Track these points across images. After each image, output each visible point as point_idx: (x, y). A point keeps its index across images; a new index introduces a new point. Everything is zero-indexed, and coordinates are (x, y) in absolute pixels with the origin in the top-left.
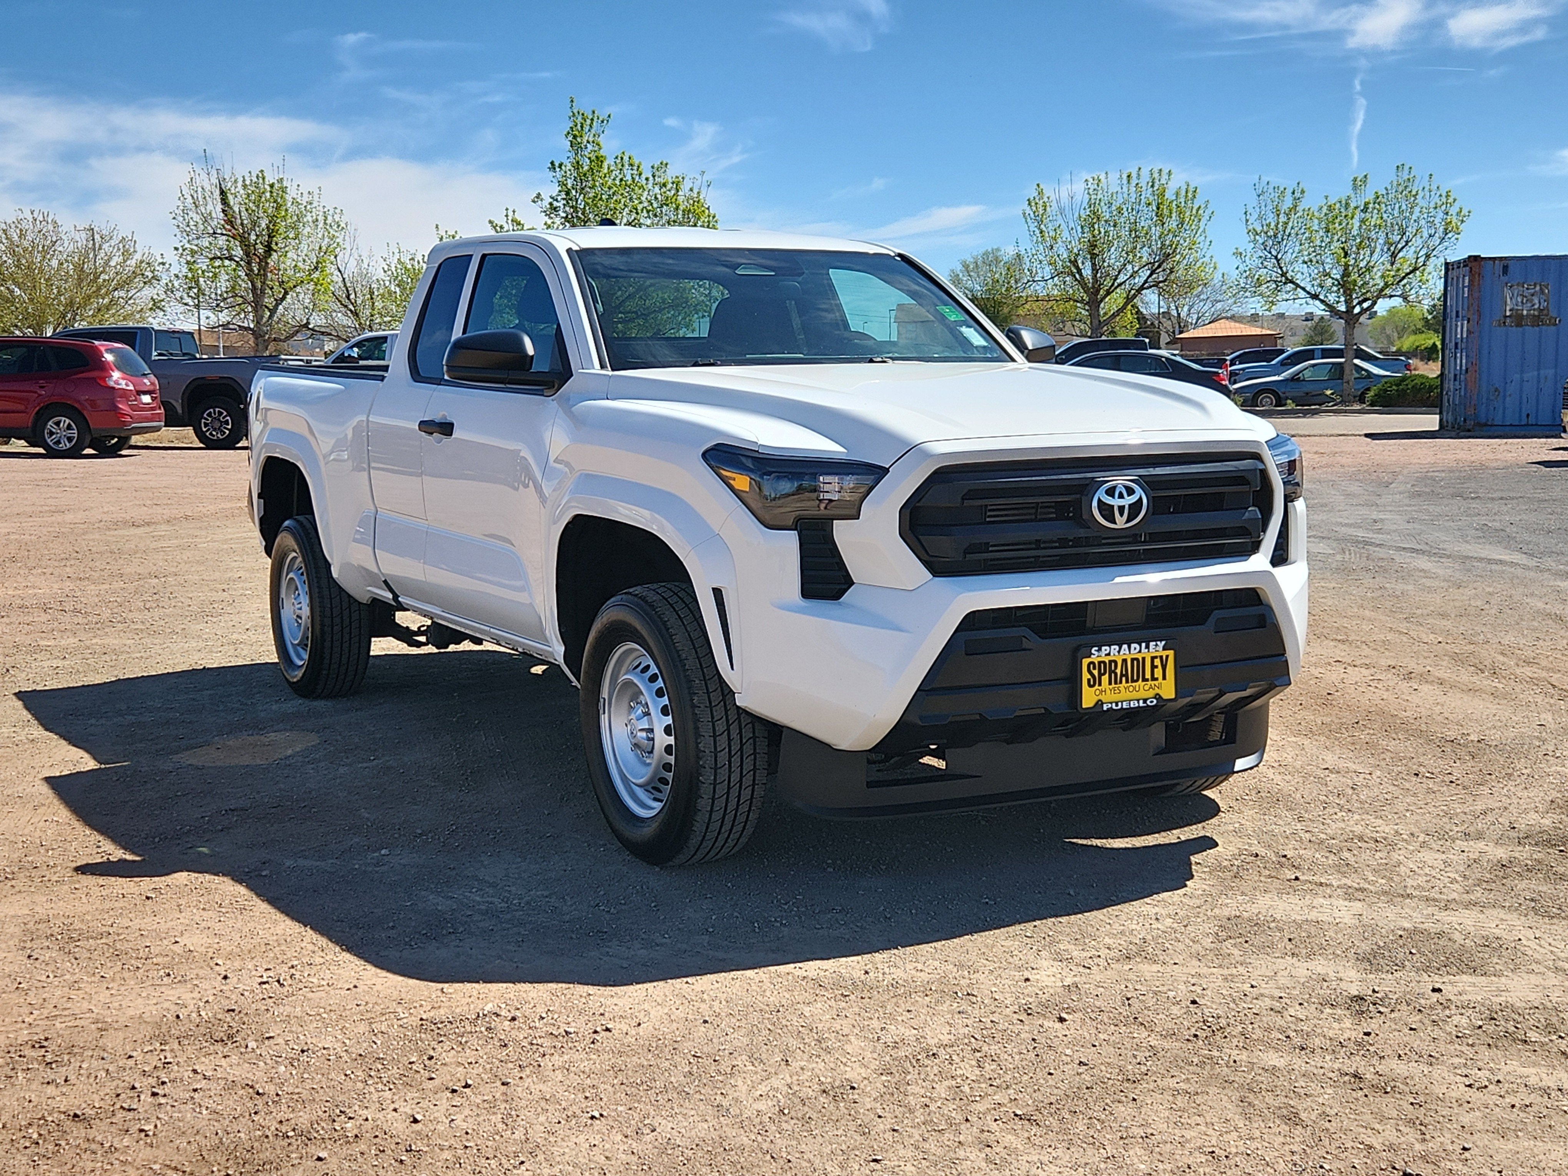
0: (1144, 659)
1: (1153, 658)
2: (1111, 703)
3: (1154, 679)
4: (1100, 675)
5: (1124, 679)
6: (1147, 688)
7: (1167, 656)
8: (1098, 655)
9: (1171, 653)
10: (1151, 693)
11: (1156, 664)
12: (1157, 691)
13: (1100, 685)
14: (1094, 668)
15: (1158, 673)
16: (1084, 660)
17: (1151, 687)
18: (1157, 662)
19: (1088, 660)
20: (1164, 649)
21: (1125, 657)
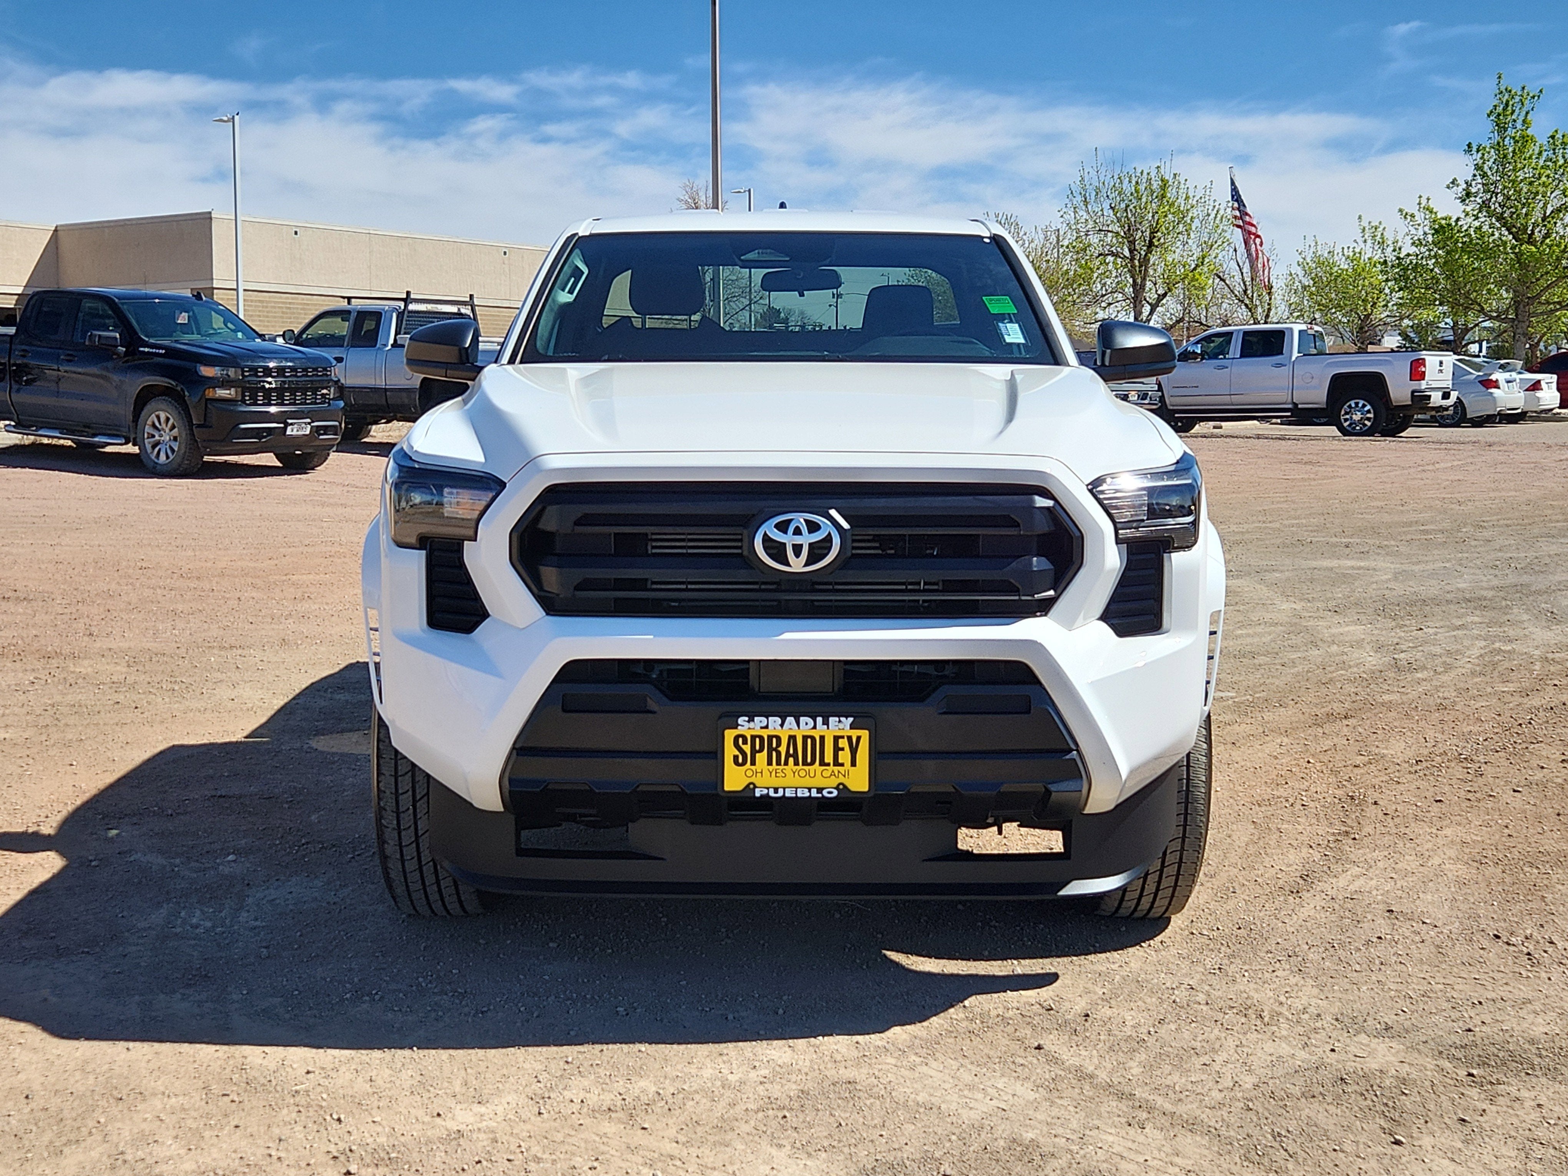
0: (822, 738)
1: (836, 739)
2: (768, 788)
3: (836, 763)
4: (754, 752)
5: (791, 760)
6: (825, 774)
7: (859, 738)
8: (746, 727)
9: (865, 734)
10: (834, 782)
11: (840, 745)
12: (841, 779)
13: (753, 763)
14: (745, 742)
15: (845, 756)
16: (727, 732)
17: (833, 774)
18: (843, 743)
19: (734, 733)
20: (852, 727)
21: (792, 733)
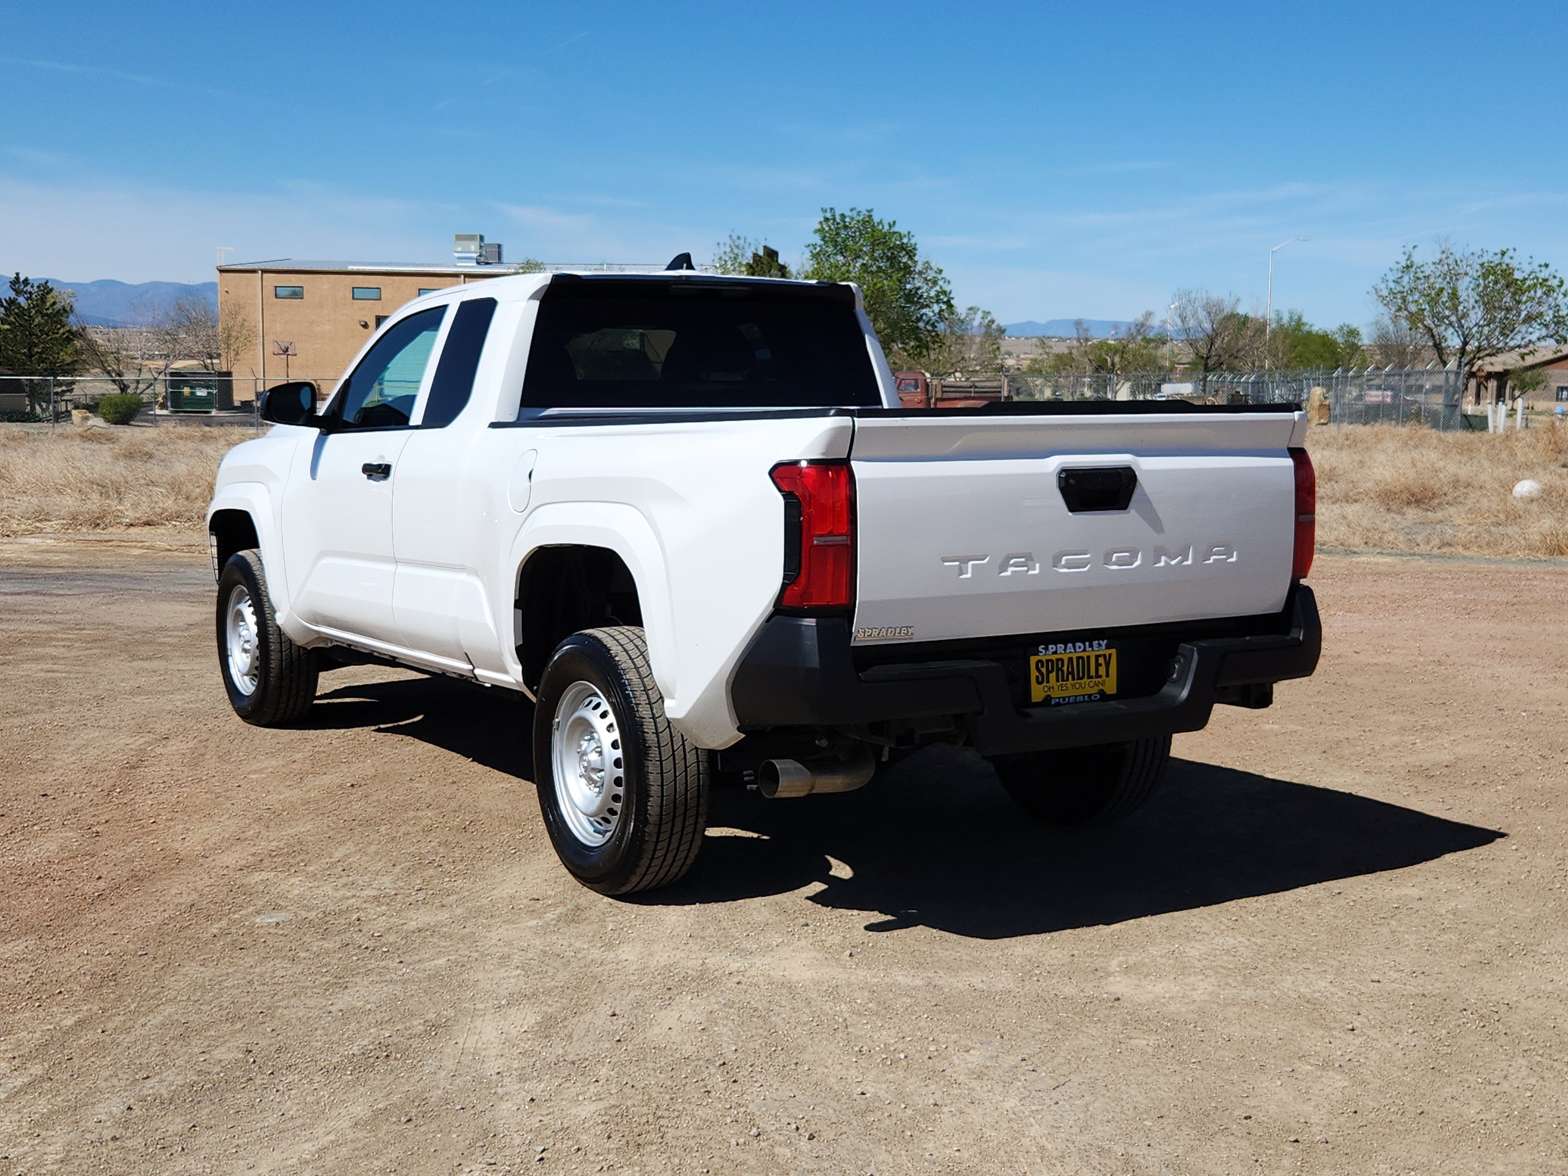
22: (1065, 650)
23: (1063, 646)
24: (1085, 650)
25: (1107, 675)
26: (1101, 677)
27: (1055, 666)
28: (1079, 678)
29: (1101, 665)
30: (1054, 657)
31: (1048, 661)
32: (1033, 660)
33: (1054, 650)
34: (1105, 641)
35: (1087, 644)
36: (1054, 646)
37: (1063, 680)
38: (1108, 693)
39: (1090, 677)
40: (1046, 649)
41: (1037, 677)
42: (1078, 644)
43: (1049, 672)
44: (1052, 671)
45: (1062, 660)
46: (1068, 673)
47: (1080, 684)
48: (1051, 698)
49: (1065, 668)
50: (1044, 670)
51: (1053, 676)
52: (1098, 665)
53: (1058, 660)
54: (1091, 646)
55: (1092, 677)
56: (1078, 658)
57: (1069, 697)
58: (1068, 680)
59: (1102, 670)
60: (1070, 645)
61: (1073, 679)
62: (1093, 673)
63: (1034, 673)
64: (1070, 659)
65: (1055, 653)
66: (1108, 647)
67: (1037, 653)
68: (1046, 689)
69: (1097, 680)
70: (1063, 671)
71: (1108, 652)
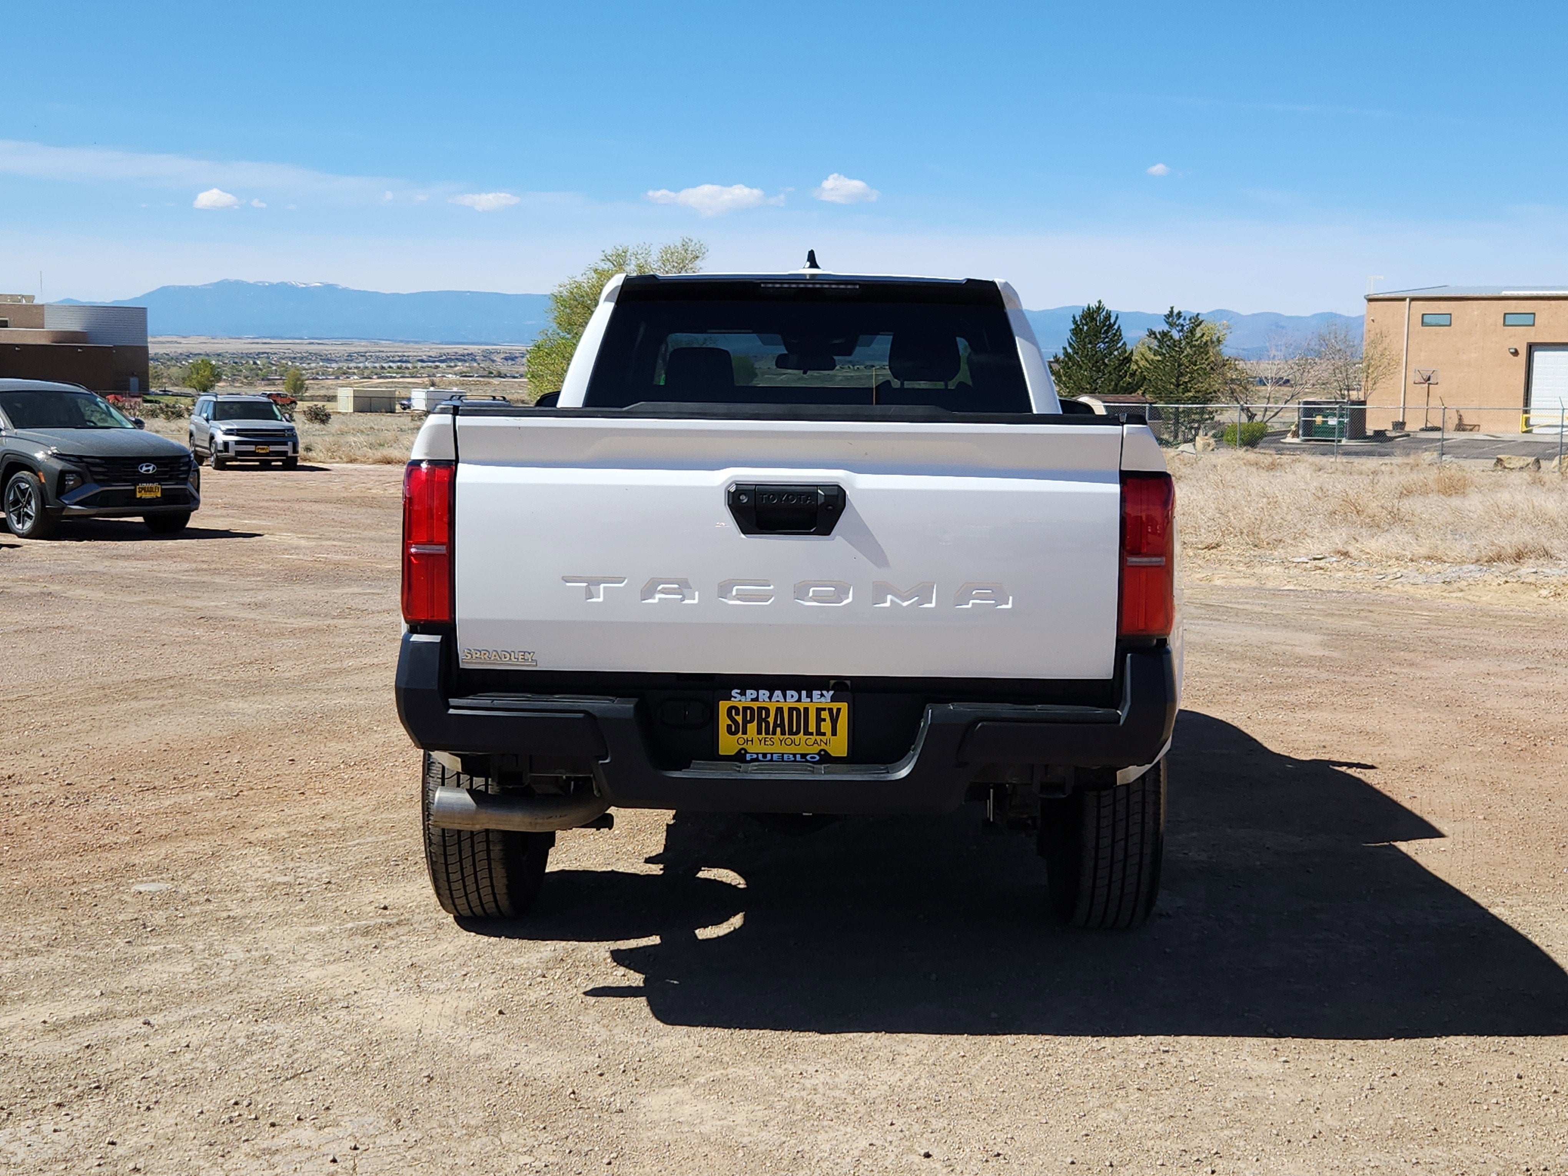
22: (770, 698)
23: (767, 693)
24: (799, 700)
25: (834, 733)
26: (824, 734)
27: (760, 716)
28: (791, 733)
29: (824, 720)
30: (755, 705)
31: (745, 709)
32: (724, 706)
33: (754, 696)
34: (831, 693)
35: (804, 693)
36: (754, 692)
37: (767, 733)
38: (833, 754)
39: (807, 733)
40: (743, 694)
41: (729, 727)
42: (789, 693)
43: (745, 722)
44: (752, 721)
45: (767, 710)
46: (775, 725)
47: (793, 742)
48: (746, 752)
49: (771, 720)
50: (739, 719)
51: (752, 727)
52: (819, 720)
53: (760, 709)
54: (809, 696)
55: (812, 734)
56: (791, 710)
57: (772, 754)
58: (774, 733)
59: (826, 727)
60: (778, 693)
61: (783, 733)
62: (812, 728)
63: (724, 721)
64: (779, 710)
65: (756, 699)
66: (833, 699)
67: (729, 698)
68: (741, 741)
69: (818, 738)
70: (768, 724)
71: (835, 706)
